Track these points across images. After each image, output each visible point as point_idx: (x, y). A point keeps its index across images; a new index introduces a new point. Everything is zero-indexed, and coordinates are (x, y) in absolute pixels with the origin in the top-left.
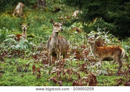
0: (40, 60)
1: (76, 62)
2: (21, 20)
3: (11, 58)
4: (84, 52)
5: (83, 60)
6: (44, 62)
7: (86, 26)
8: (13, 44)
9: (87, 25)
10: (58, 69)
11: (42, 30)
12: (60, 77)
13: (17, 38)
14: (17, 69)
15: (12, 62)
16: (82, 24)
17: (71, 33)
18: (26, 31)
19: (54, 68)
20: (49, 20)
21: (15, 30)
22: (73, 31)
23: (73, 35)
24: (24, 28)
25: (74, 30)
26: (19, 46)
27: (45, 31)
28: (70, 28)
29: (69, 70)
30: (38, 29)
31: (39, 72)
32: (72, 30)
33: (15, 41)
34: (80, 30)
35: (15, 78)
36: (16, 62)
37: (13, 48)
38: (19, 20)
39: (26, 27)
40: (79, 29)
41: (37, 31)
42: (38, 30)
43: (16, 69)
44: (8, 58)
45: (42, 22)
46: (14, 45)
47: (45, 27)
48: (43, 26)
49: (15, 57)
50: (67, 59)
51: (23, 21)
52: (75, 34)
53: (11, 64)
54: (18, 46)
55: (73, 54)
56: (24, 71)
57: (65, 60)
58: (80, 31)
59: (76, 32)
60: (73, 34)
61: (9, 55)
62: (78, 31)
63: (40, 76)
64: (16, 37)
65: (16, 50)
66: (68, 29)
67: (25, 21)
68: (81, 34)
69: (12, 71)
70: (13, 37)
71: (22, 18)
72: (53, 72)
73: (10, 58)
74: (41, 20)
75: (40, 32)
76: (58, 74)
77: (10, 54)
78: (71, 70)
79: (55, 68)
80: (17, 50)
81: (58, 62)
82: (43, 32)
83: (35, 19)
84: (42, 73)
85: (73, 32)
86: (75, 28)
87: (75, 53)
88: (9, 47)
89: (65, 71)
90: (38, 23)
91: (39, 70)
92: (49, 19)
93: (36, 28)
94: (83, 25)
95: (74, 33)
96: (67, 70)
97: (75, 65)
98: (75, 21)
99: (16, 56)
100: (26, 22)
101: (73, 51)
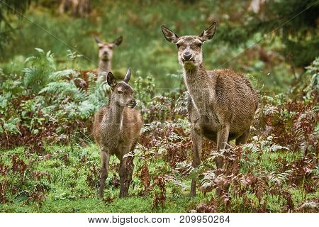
0: (161, 151)
1: (274, 156)
2: (85, 27)
3: (66, 144)
4: (298, 124)
5: (297, 149)
6: (171, 156)
7: (294, 43)
8: (70, 101)
9: (296, 40)
10: (221, 178)
11: (153, 58)
12: (228, 202)
13: (83, 82)
14: (89, 179)
15: (71, 158)
16: (281, 36)
17: (245, 67)
18: (109, 63)
19: (209, 175)
20: (172, 25)
21: (76, 54)
22: (249, 59)
23: (249, 72)
24: (106, 53)
25: (252, 56)
26: (91, 106)
27: (161, 61)
28: (241, 50)
29: (257, 180)
30: (140, 54)
31: (162, 186)
32: (246, 57)
33: (75, 89)
34: (271, 56)
35: (83, 205)
36: (82, 155)
37: (72, 113)
38: (80, 25)
39: (111, 48)
40: (269, 53)
41: (136, 60)
42: (138, 57)
43: (85, 178)
44: (58, 143)
45: (152, 33)
46: (73, 103)
47: (160, 49)
48: (154, 46)
49: (78, 141)
50: (250, 145)
51: (91, 29)
52: (258, 70)
53: (68, 163)
54: (85, 107)
55: (265, 130)
56: (111, 184)
57: (244, 147)
58: (272, 59)
59: (259, 64)
60: (251, 69)
61: (59, 134)
62: (264, 58)
63: (163, 198)
64: (79, 76)
65: (81, 119)
66: (235, 54)
67: (99, 30)
68: (276, 68)
69: (73, 185)
70: (69, 78)
71: (86, 21)
72: (205, 185)
73: (64, 142)
74: (147, 25)
75: (146, 64)
76: (220, 193)
77: (63, 132)
78: (264, 179)
79: (213, 175)
80: (85, 120)
81: (221, 154)
82: (155, 63)
83: (128, 22)
84: (169, 190)
85: (251, 63)
86: (254, 49)
87: (268, 128)
88: (57, 109)
89: (244, 182)
90: (138, 36)
91: (160, 180)
92: (173, 22)
93: (131, 51)
94: (284, 40)
95: (253, 66)
96: (249, 181)
97: (271, 165)
98: (259, 26)
99: (83, 137)
100: (101, 33)
101: (265, 119)
